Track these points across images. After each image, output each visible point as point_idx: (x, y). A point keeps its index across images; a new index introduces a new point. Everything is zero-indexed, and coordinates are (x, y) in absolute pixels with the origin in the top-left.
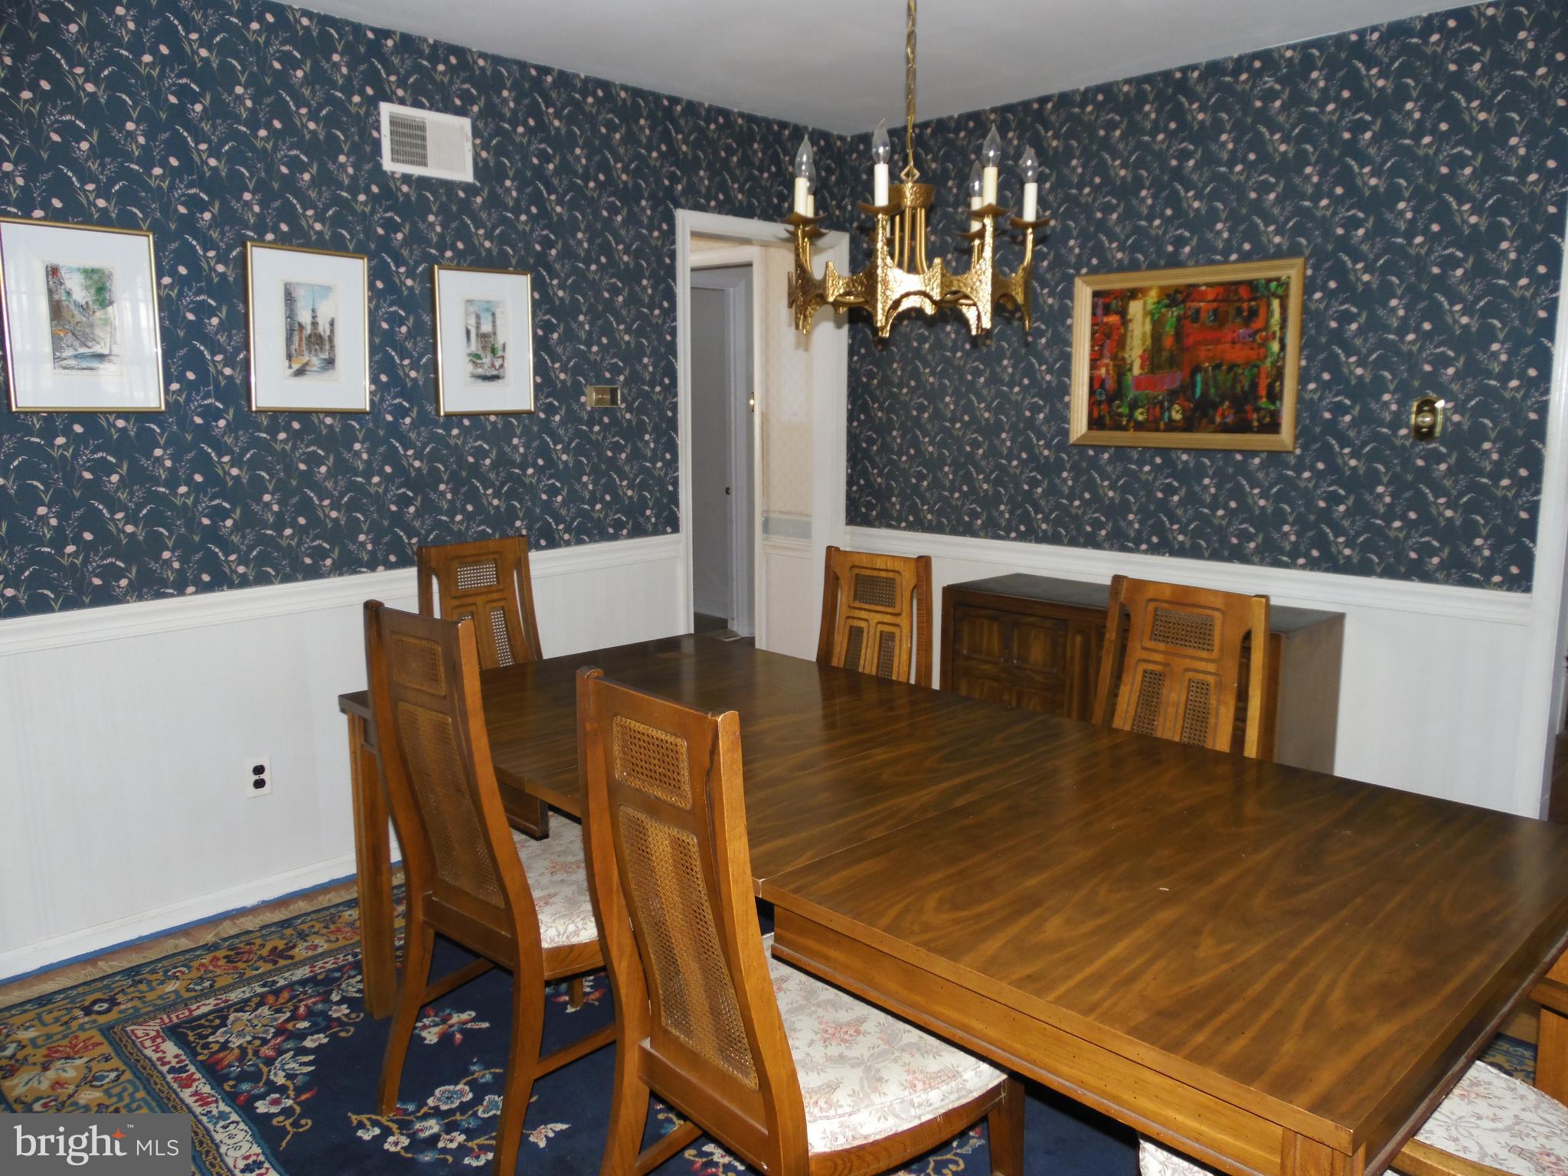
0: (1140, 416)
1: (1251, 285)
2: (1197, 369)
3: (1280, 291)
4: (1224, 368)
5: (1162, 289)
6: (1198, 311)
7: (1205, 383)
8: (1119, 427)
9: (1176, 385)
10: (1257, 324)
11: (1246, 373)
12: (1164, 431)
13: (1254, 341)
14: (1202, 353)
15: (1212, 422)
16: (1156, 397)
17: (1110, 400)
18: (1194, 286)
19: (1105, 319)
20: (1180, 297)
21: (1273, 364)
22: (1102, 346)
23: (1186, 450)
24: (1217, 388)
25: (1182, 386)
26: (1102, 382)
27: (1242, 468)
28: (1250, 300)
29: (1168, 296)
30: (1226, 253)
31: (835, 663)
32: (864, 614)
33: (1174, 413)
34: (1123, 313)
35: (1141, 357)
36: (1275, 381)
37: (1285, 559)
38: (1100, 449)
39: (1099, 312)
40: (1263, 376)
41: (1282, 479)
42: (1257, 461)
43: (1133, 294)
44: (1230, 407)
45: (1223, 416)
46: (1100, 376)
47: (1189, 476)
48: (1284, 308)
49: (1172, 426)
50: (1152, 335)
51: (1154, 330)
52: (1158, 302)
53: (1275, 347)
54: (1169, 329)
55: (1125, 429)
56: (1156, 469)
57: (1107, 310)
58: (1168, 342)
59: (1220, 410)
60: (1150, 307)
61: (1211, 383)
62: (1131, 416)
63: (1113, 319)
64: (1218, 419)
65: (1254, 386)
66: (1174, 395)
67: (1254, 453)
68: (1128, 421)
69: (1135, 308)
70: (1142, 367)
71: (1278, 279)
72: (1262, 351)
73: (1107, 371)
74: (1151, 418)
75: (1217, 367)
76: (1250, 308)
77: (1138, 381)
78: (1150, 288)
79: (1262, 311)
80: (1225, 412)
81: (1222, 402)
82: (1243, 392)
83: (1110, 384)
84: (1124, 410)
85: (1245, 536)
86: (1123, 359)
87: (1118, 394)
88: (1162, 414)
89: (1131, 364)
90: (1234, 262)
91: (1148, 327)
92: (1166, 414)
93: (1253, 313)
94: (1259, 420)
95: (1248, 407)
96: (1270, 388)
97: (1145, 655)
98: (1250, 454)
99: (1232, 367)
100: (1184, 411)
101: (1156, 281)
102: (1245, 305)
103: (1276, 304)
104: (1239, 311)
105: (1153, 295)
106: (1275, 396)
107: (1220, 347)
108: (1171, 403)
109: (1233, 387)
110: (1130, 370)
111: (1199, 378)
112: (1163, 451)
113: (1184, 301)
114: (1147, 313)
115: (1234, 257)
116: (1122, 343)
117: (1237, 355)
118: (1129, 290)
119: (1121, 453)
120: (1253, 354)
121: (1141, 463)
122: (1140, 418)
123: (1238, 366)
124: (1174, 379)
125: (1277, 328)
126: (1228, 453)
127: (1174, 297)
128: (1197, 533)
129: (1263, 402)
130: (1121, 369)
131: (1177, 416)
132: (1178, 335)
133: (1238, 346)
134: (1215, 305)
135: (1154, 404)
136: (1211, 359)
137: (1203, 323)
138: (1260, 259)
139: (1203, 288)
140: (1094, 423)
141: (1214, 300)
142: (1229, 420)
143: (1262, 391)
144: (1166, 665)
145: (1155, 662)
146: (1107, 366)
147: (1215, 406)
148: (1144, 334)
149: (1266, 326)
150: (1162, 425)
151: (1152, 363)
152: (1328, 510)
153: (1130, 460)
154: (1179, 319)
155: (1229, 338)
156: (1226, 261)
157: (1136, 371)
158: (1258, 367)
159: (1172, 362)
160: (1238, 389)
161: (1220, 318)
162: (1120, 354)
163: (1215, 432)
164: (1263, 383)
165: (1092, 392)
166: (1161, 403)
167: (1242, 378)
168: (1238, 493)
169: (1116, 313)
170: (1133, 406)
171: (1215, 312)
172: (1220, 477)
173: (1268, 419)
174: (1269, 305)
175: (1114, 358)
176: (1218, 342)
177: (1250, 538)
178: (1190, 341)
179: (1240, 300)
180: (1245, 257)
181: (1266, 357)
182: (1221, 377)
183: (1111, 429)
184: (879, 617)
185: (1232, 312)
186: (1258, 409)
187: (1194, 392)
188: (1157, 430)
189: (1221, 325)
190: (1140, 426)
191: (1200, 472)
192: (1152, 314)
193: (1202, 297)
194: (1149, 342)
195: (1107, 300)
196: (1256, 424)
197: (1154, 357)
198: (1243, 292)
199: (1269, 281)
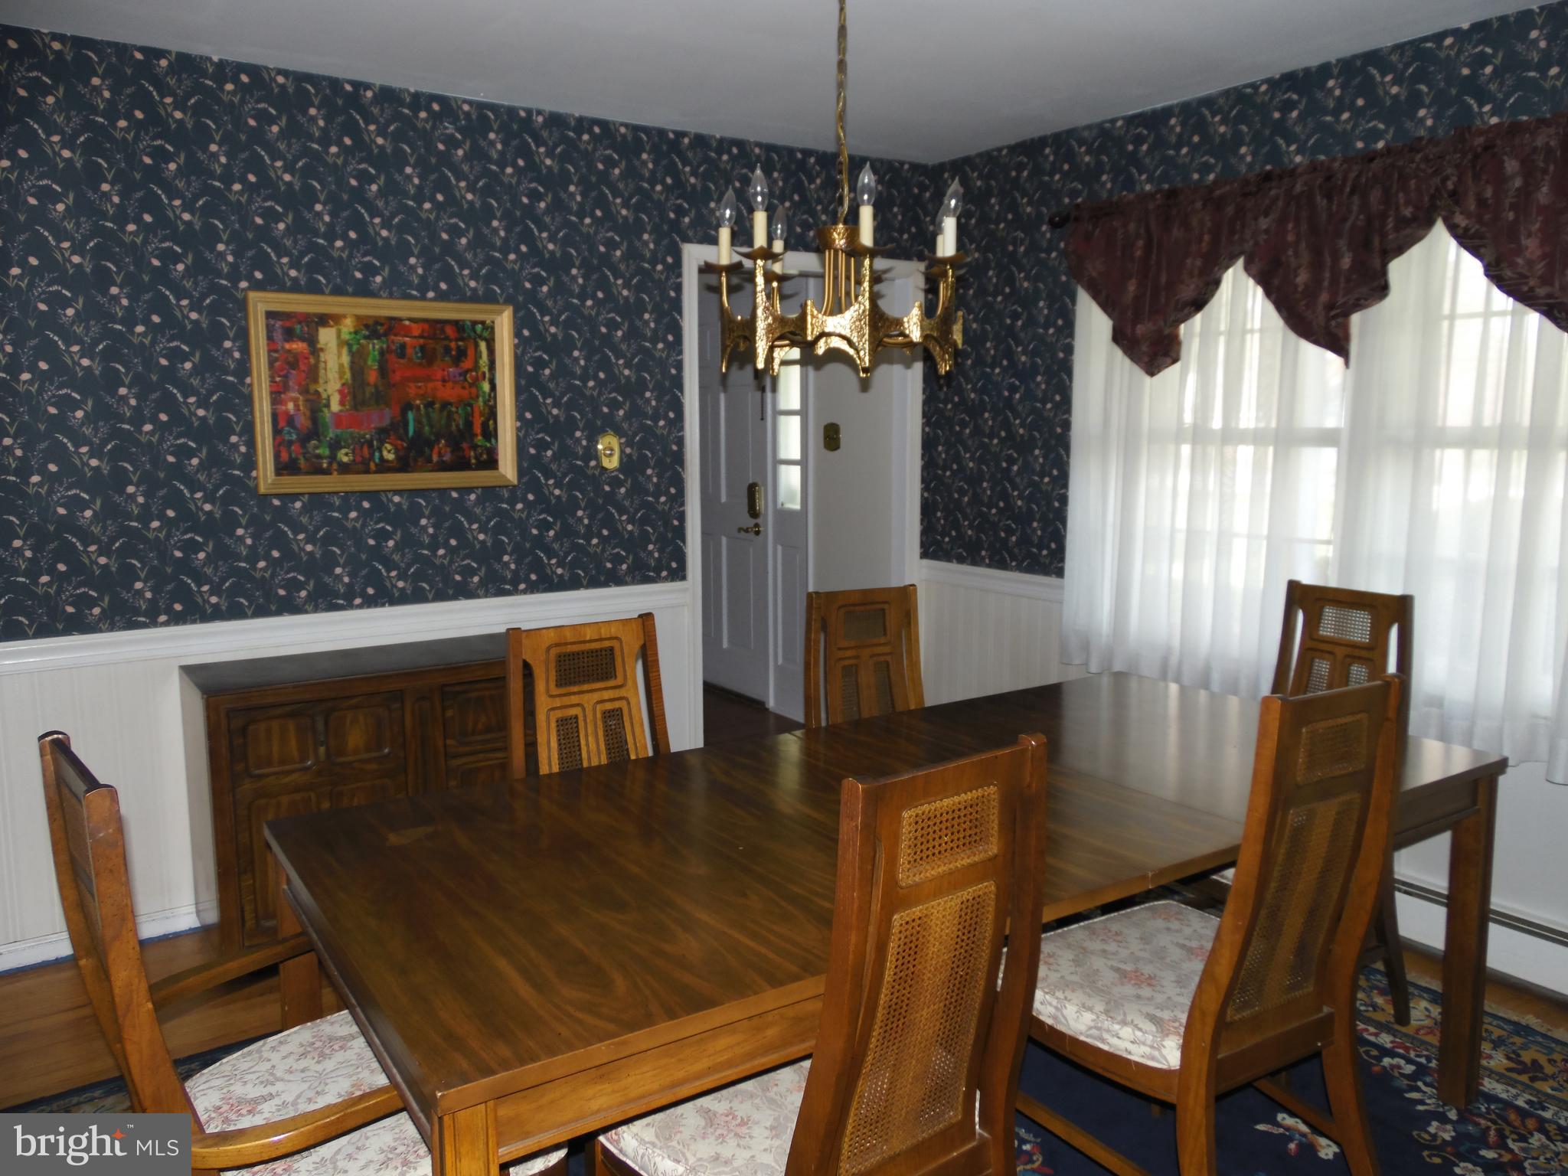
0: (344, 456)
1: (458, 325)
2: (408, 406)
3: (486, 334)
4: (437, 406)
5: (358, 318)
6: (403, 346)
7: (418, 421)
8: (319, 471)
9: (387, 422)
10: (467, 364)
11: (460, 411)
12: (376, 472)
13: (466, 380)
14: (412, 390)
15: (430, 460)
16: (363, 437)
17: (304, 440)
18: (399, 320)
19: (287, 346)
20: (381, 329)
21: (485, 403)
22: (286, 377)
23: (396, 492)
24: (431, 426)
25: (392, 424)
26: (290, 420)
27: (460, 506)
28: (457, 340)
29: (367, 326)
30: (423, 289)
31: (544, 770)
32: (574, 699)
33: (385, 453)
34: (312, 341)
35: (341, 392)
36: (488, 420)
37: (508, 587)
38: (289, 498)
39: (278, 336)
40: (477, 414)
41: (499, 512)
42: (473, 497)
43: (324, 320)
44: (447, 445)
45: (440, 455)
46: (287, 413)
47: (406, 518)
48: (491, 351)
49: (384, 467)
50: (352, 368)
51: (352, 363)
52: (356, 333)
53: (486, 386)
54: (372, 362)
55: (326, 472)
56: (364, 514)
57: (289, 334)
58: (372, 377)
59: (436, 449)
60: (346, 336)
61: (424, 420)
62: (333, 458)
63: (298, 346)
64: (435, 458)
65: (469, 424)
66: (383, 434)
67: (470, 490)
68: (330, 464)
69: (327, 336)
70: (342, 403)
71: (483, 323)
72: (474, 390)
73: (297, 406)
74: (359, 459)
75: (430, 405)
76: (458, 347)
77: (337, 417)
78: (344, 316)
79: (470, 352)
80: (442, 450)
81: (438, 441)
82: (459, 430)
83: (303, 421)
84: (324, 451)
85: (468, 572)
86: (317, 393)
87: (315, 431)
88: (372, 456)
89: (328, 399)
90: (432, 300)
91: (346, 359)
92: (377, 454)
93: (462, 354)
94: (476, 458)
95: (465, 445)
96: (485, 425)
97: (841, 654)
98: (465, 491)
99: (445, 405)
100: (397, 450)
101: (353, 308)
102: (453, 345)
103: (483, 346)
104: (447, 350)
105: (348, 324)
106: (491, 434)
107: (430, 385)
108: (382, 442)
109: (449, 425)
110: (328, 406)
111: (411, 416)
112: (372, 495)
113: (386, 334)
114: (341, 343)
115: (431, 294)
116: (313, 374)
117: (449, 393)
118: (315, 315)
119: (317, 501)
120: (465, 393)
121: (345, 510)
122: (345, 459)
123: (451, 404)
124: (383, 417)
125: (486, 370)
126: (443, 492)
127: (374, 328)
128: (419, 576)
129: (479, 440)
130: (316, 405)
131: (391, 457)
132: (383, 371)
133: (449, 385)
134: (422, 341)
135: (360, 443)
136: (423, 397)
137: (410, 360)
138: (456, 301)
139: (407, 323)
140: (284, 468)
141: (421, 336)
142: (447, 458)
143: (478, 429)
144: (857, 657)
145: (849, 658)
146: (295, 401)
147: (431, 445)
148: (341, 366)
149: (476, 367)
150: (372, 466)
151: (354, 397)
152: (541, 536)
153: (331, 507)
154: (382, 353)
155: (439, 374)
156: (423, 298)
157: (335, 407)
158: (471, 406)
159: (379, 398)
160: (454, 427)
161: (428, 356)
162: (312, 388)
163: (432, 471)
164: (477, 423)
165: (277, 431)
166: (370, 444)
167: (456, 416)
168: (458, 531)
169: (302, 339)
170: (335, 446)
171: (423, 348)
172: (438, 516)
173: (485, 456)
174: (477, 346)
175: (305, 391)
176: (428, 379)
177: (473, 572)
178: (397, 377)
179: (447, 338)
180: (442, 297)
181: (478, 397)
182: (435, 415)
183: (308, 473)
184: (596, 696)
185: (440, 350)
186: (475, 447)
187: (406, 431)
188: (367, 471)
189: (430, 363)
190: (345, 469)
191: (415, 513)
192: (350, 346)
193: (407, 332)
194: (348, 375)
195: (288, 324)
196: (473, 461)
197: (355, 391)
198: (449, 331)
199: (474, 323)
